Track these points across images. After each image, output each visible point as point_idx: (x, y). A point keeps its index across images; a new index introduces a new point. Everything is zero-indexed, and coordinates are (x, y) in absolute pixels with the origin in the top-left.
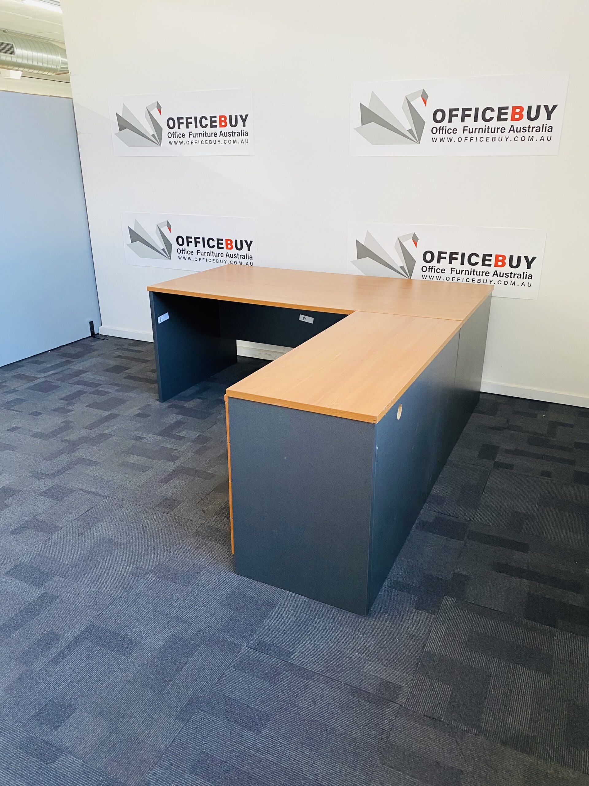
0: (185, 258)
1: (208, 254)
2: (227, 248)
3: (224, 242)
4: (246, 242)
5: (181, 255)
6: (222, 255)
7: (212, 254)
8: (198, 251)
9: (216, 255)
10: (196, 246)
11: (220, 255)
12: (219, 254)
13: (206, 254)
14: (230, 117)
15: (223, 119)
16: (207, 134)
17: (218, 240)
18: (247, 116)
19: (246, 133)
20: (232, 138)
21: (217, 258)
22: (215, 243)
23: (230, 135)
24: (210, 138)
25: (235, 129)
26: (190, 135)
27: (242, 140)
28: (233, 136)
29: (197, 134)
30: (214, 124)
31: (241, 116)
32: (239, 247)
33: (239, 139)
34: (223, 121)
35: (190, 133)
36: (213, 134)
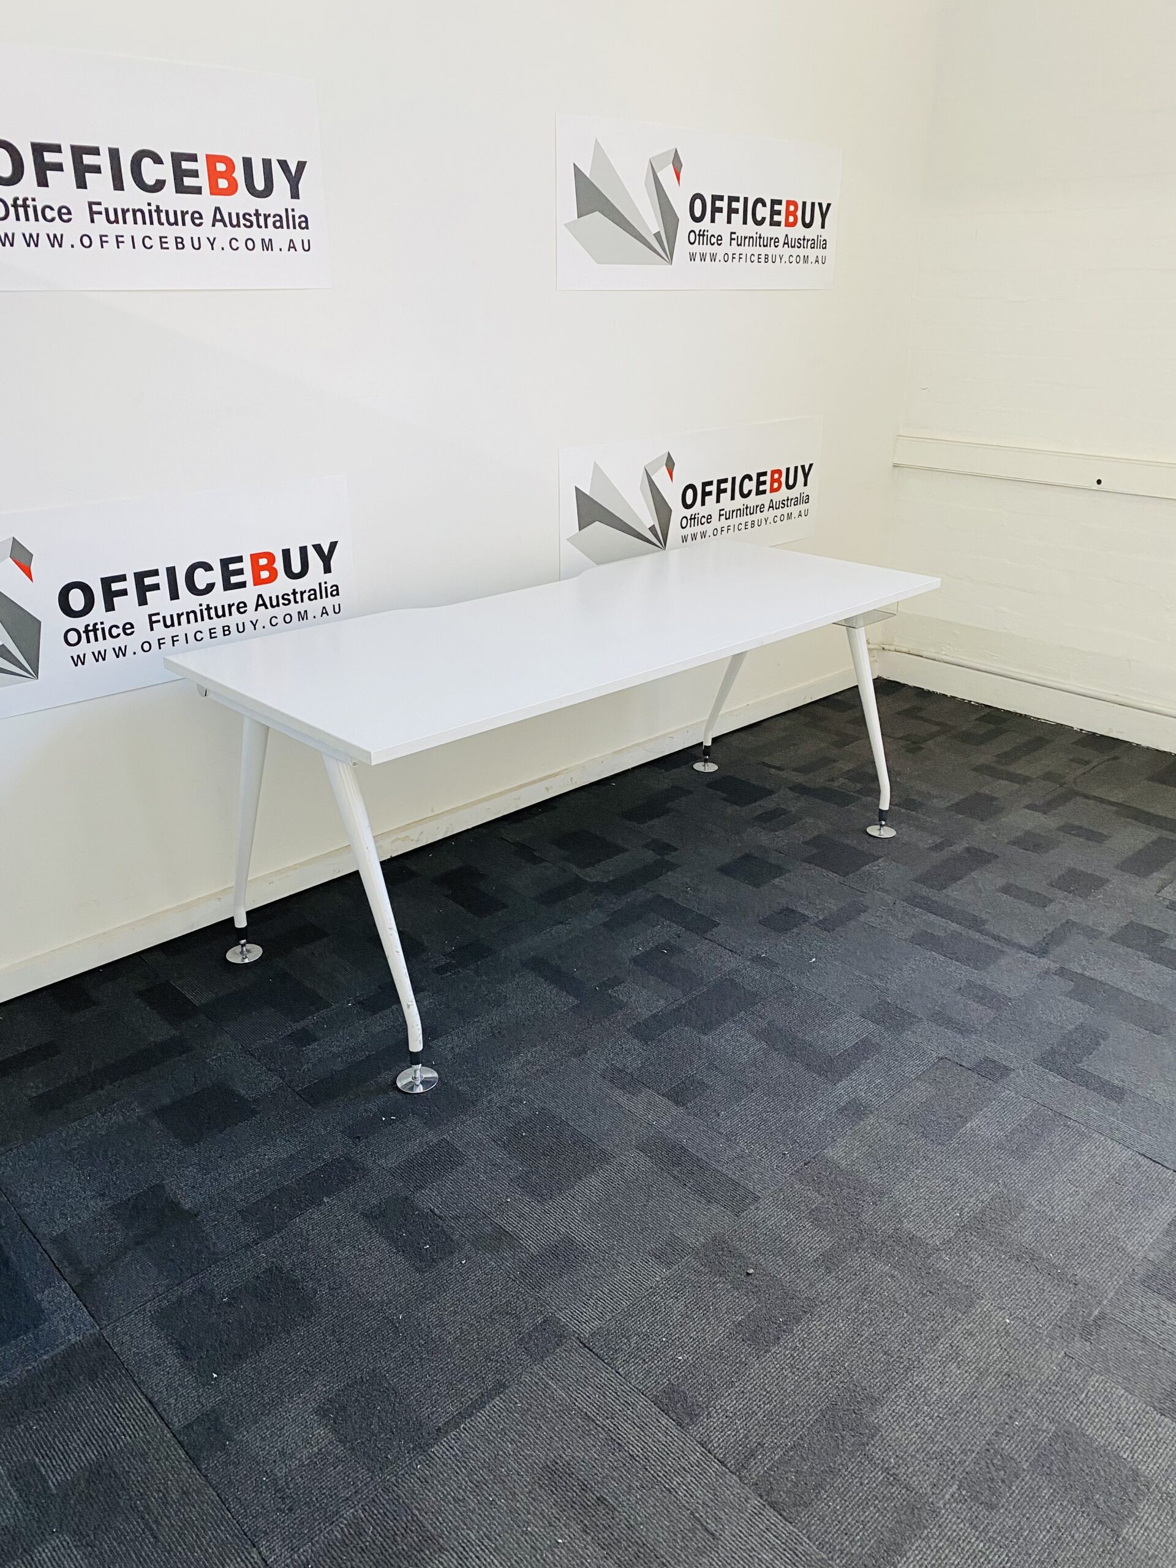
0: (100, 656)
1: (192, 616)
2: (258, 581)
3: (246, 565)
4: (318, 548)
5: (84, 648)
6: (241, 607)
7: (205, 613)
8: (150, 616)
9: (220, 613)
10: (143, 601)
11: (234, 609)
12: (230, 606)
13: (184, 618)
14: (247, 163)
15: (221, 167)
16: (163, 215)
17: (225, 563)
18: (301, 166)
19: (303, 219)
20: (256, 233)
21: (226, 620)
22: (216, 576)
23: (248, 224)
24: (178, 230)
25: (265, 205)
26: (92, 213)
27: (291, 241)
28: (259, 226)
29: (124, 212)
30: (188, 181)
31: (283, 164)
32: (296, 568)
33: (281, 237)
34: (222, 175)
35: (95, 208)
36: (188, 218)
